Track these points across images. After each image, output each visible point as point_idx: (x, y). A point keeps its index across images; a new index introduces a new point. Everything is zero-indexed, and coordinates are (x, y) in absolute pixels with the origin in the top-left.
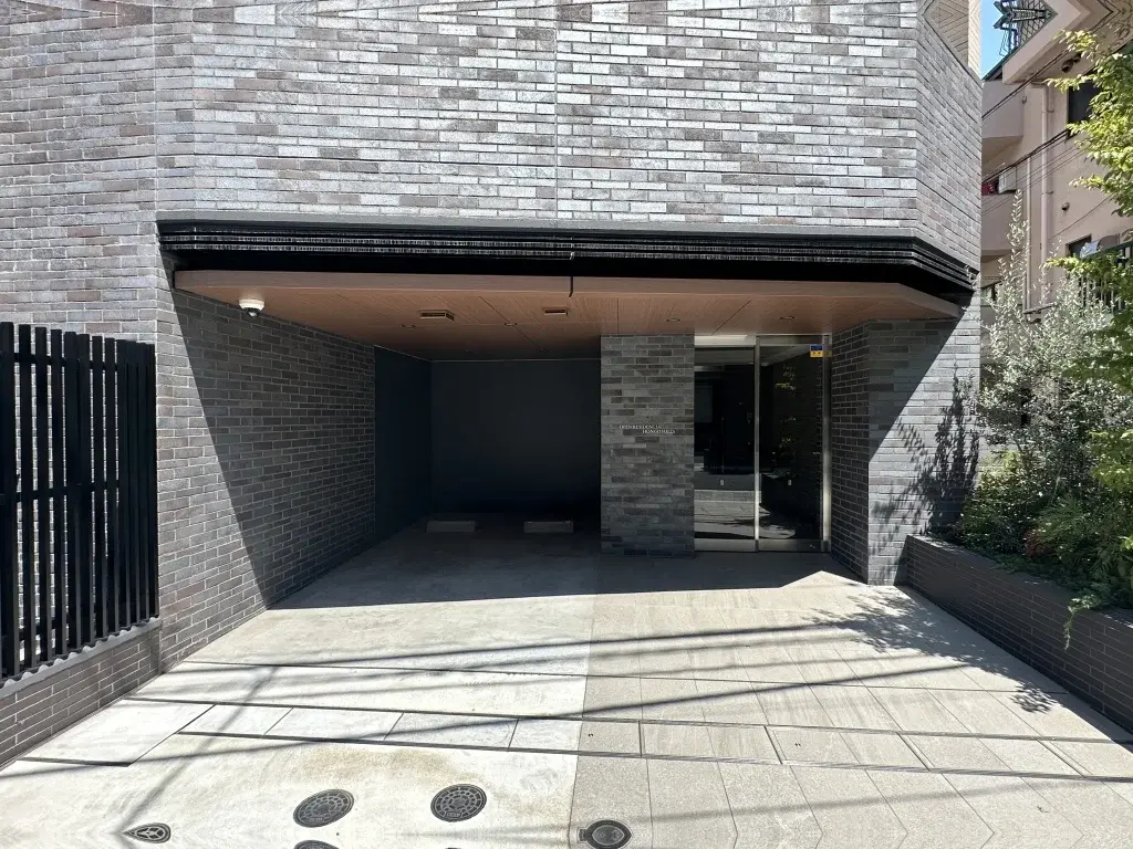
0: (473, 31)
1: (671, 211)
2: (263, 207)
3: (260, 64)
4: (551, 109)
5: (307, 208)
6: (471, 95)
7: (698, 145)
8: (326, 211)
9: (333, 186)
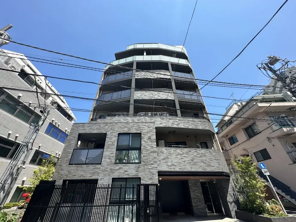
0: (182, 153)
1: (202, 169)
2: (167, 170)
3: (166, 156)
4: (190, 160)
5: (171, 170)
6: (183, 159)
7: (203, 163)
8: (172, 170)
9: (173, 168)
